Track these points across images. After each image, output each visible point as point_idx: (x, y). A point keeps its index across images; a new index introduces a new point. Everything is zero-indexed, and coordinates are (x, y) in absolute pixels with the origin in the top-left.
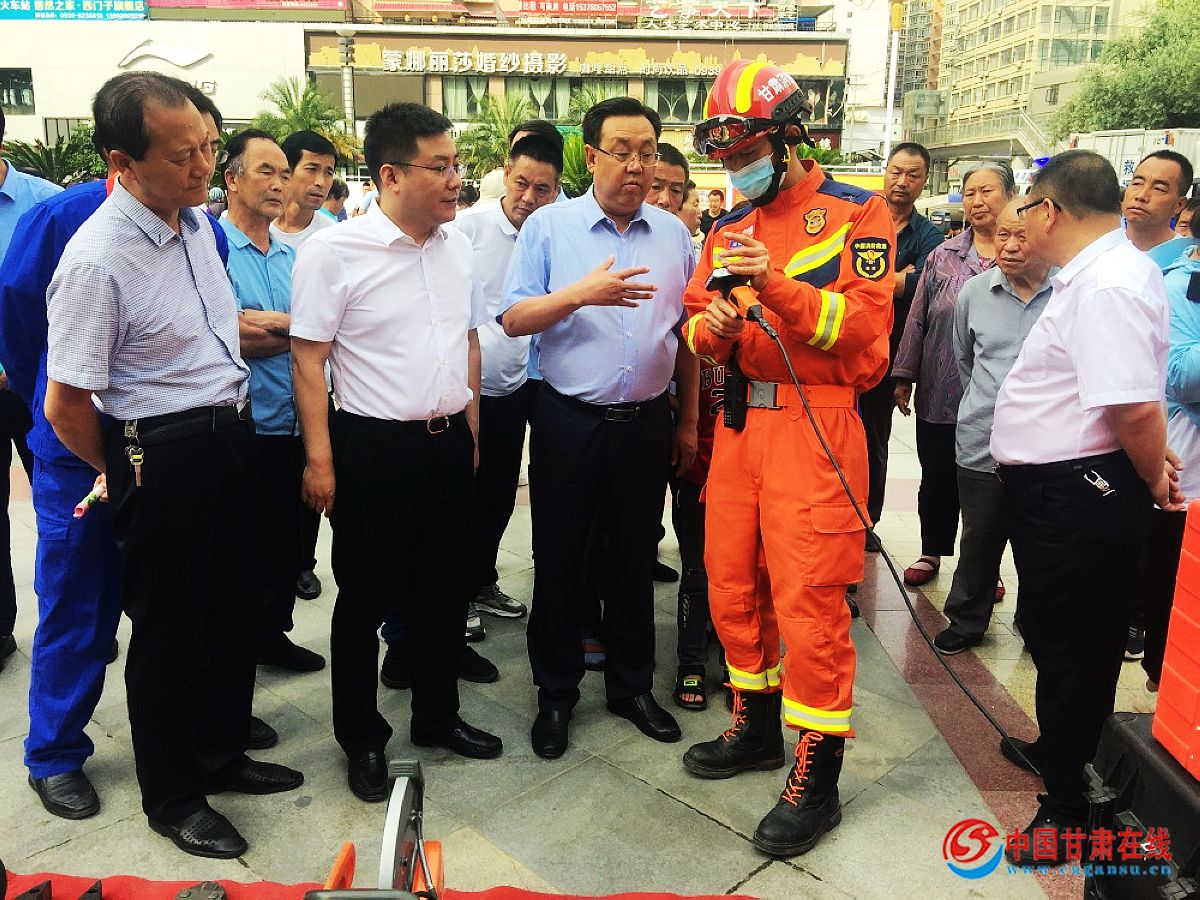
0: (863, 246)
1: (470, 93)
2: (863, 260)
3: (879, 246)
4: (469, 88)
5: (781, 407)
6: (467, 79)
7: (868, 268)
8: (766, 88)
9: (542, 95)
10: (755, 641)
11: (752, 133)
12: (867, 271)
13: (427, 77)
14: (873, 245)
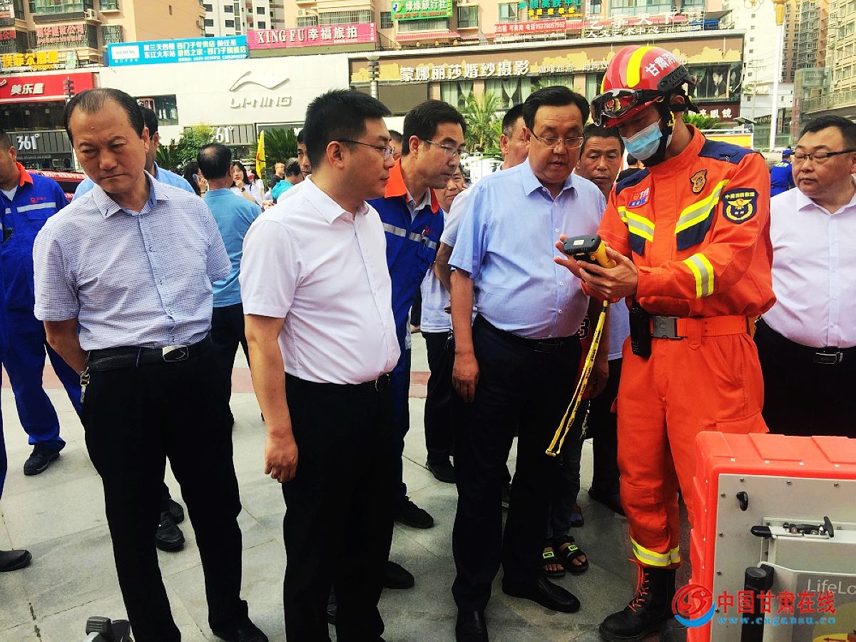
0: (732, 196)
1: (460, 93)
2: (733, 208)
3: (747, 194)
4: (459, 90)
5: (682, 338)
6: (458, 84)
7: (737, 213)
8: (652, 66)
9: (511, 91)
10: (664, 527)
11: (641, 101)
12: (736, 216)
13: (430, 84)
14: (742, 195)
